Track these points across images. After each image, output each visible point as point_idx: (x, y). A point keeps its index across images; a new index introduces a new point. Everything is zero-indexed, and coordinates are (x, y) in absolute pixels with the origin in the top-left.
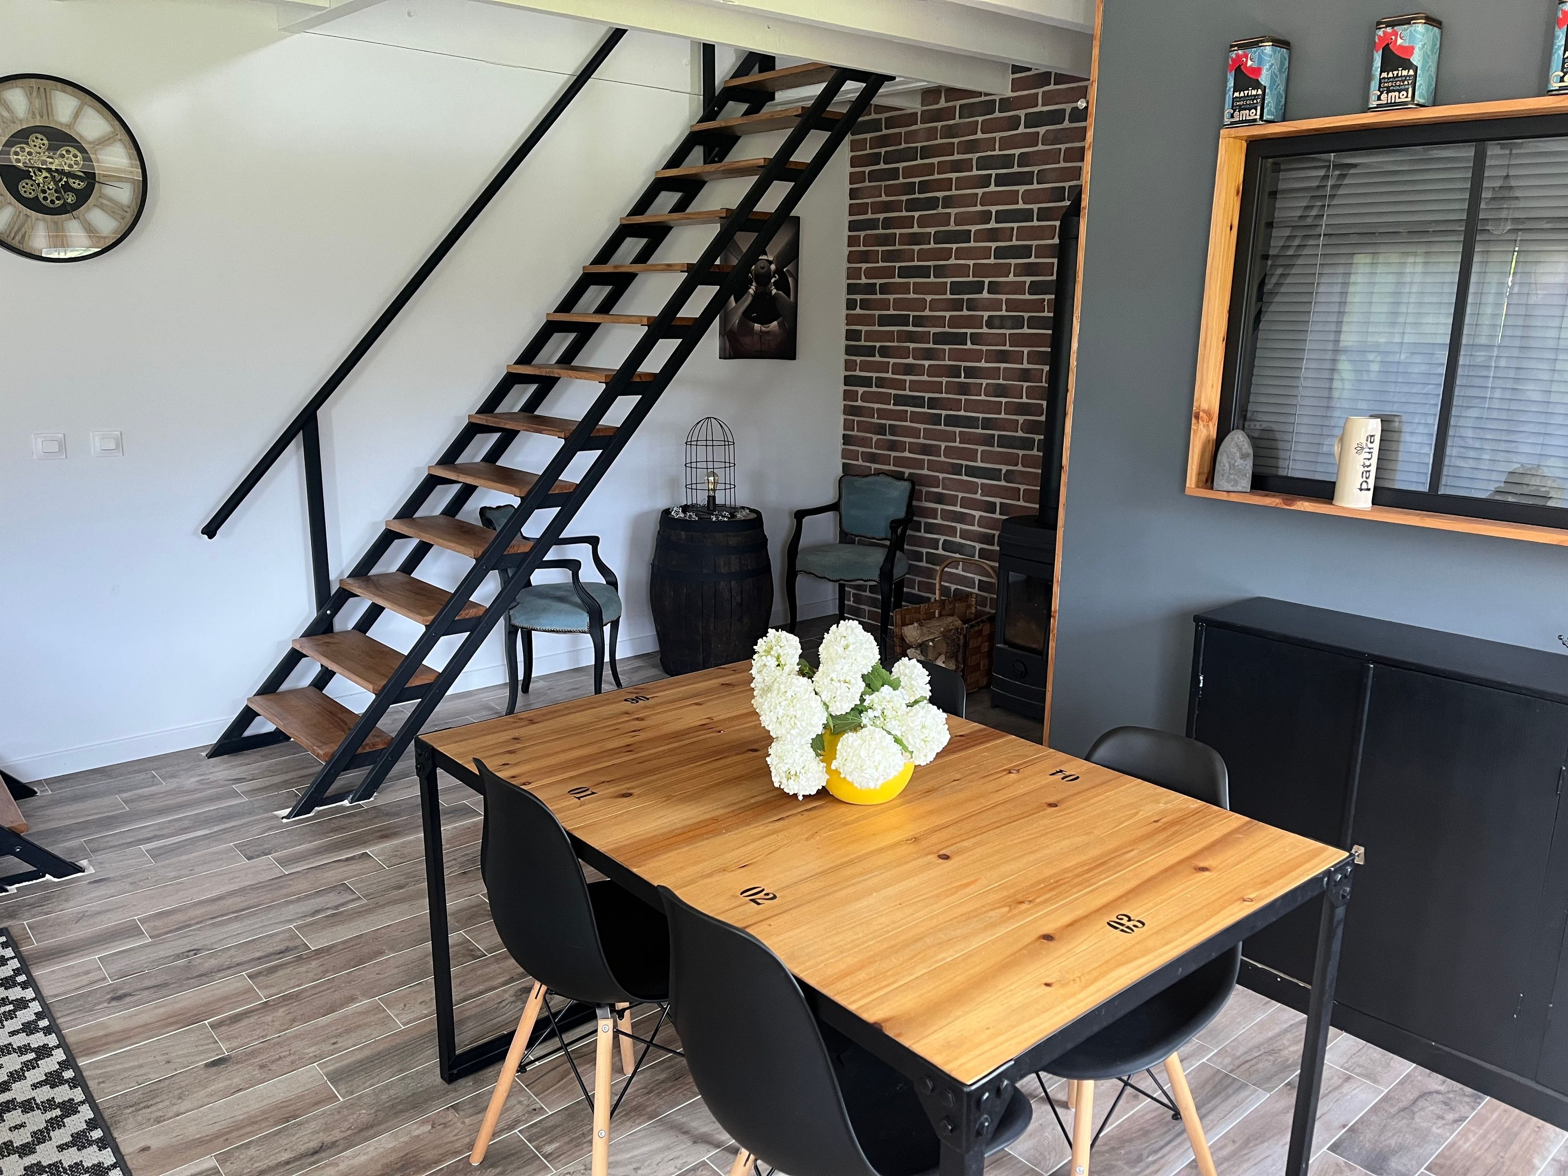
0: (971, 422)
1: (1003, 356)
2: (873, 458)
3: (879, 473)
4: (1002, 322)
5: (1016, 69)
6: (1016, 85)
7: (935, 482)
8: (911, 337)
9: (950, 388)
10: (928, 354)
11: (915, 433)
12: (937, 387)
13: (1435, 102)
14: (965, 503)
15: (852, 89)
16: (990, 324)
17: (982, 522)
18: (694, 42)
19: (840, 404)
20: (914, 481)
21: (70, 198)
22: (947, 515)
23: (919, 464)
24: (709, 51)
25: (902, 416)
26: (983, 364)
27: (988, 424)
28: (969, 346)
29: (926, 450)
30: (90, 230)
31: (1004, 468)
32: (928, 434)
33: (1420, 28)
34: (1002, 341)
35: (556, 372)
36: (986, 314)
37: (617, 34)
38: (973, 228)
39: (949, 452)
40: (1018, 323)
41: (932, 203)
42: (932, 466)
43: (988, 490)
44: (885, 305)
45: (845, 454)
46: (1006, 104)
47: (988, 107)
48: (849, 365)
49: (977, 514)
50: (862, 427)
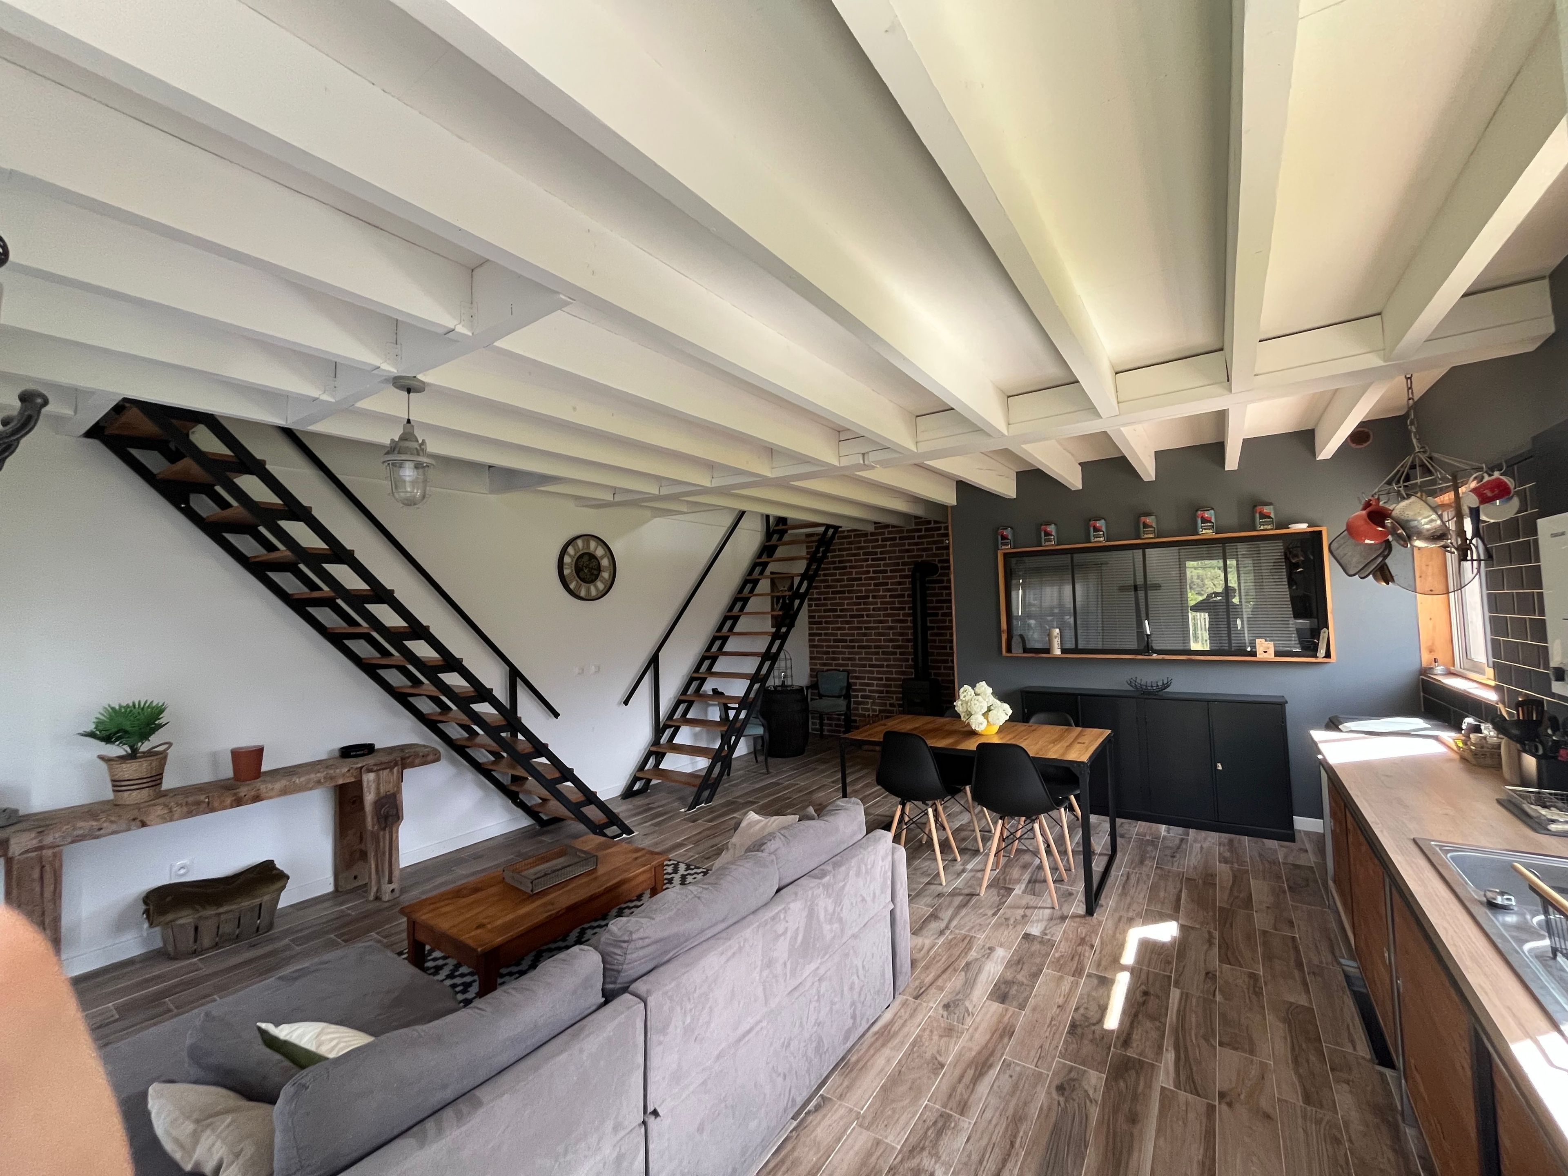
0: (869, 647)
1: (881, 622)
2: (825, 665)
3: (828, 670)
4: (879, 609)
5: (875, 523)
6: (876, 528)
7: (855, 671)
8: (839, 616)
9: (858, 634)
10: (847, 622)
11: (844, 653)
12: (853, 635)
13: (1058, 545)
14: (869, 678)
15: (831, 531)
16: (874, 609)
17: (877, 685)
18: (762, 515)
19: (807, 644)
20: (848, 672)
21: (594, 577)
22: (861, 684)
23: (847, 665)
24: (768, 517)
25: (838, 647)
26: (872, 625)
27: (876, 647)
28: (865, 618)
29: (849, 659)
30: (596, 588)
31: (885, 664)
32: (850, 653)
33: (1053, 526)
34: (879, 616)
35: (728, 634)
36: (872, 607)
37: (742, 514)
38: (863, 576)
39: (860, 659)
40: (886, 609)
41: (845, 567)
42: (852, 665)
43: (879, 672)
44: (826, 605)
45: (811, 664)
46: (872, 534)
47: (866, 535)
48: (810, 629)
49: (875, 682)
50: (818, 652)
